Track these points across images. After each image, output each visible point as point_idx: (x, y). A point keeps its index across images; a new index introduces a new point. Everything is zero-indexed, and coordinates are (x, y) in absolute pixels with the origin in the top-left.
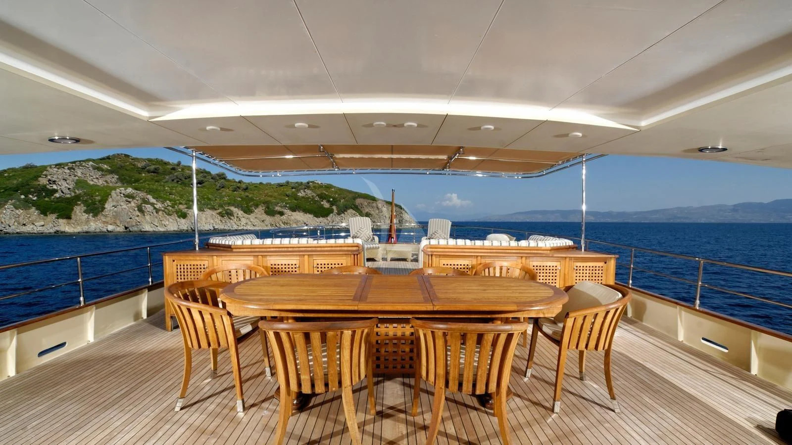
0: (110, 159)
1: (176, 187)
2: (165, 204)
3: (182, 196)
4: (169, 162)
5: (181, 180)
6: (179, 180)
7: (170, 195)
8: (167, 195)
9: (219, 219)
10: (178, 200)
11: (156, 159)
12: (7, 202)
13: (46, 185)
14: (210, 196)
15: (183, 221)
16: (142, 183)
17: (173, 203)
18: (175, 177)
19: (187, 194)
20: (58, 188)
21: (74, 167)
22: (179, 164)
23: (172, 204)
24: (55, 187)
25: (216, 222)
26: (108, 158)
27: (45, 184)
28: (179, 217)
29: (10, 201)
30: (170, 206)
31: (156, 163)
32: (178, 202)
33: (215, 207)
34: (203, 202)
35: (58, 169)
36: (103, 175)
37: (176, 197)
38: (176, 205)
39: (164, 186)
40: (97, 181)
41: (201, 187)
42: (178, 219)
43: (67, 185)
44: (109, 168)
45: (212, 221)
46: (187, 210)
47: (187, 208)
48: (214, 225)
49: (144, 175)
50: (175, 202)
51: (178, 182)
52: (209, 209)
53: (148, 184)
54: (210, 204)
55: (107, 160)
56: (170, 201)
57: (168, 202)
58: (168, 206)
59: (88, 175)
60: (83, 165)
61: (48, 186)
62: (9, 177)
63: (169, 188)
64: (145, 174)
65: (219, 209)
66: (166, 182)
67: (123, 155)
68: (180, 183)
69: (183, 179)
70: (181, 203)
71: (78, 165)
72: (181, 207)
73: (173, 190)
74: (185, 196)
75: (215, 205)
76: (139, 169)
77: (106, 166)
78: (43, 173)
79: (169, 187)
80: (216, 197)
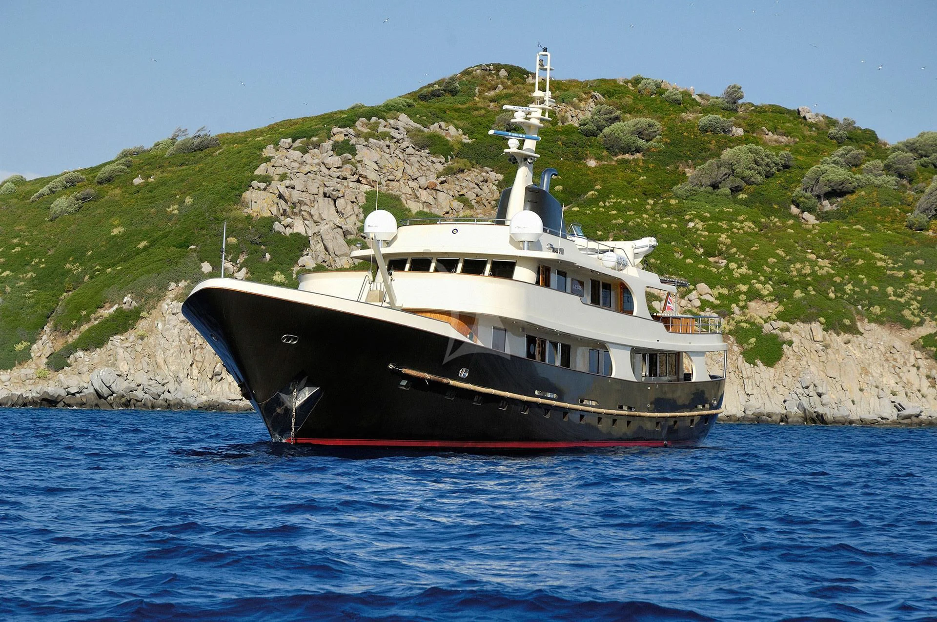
0: (454, 92)
1: (731, 218)
2: (693, 295)
3: (756, 262)
4: (686, 94)
5: (748, 183)
6: (739, 182)
7: (708, 254)
8: (697, 258)
9: (924, 371)
10: (744, 279)
11: (637, 81)
12: (164, 288)
13: (272, 220)
14: (882, 261)
15: (764, 373)
16: (594, 201)
17: (725, 291)
18: (724, 170)
19: (780, 252)
20: (310, 234)
21: (353, 141)
22: (733, 98)
23: (720, 296)
24: (299, 227)
25: (908, 383)
26: (449, 88)
27: (267, 214)
28: (750, 357)
29: (173, 285)
30: (713, 307)
31: (635, 99)
32: (744, 288)
33: (906, 313)
34: (849, 288)
35: (305, 151)
36: (449, 171)
37: (733, 265)
38: (736, 301)
39: (679, 213)
40: (431, 200)
41: (840, 216)
42: (747, 368)
43: (338, 221)
44: (466, 140)
45: (889, 381)
46: (781, 324)
47: (781, 316)
48: (901, 399)
49: (592, 163)
50: (731, 286)
51: (736, 190)
52: (878, 320)
53: (622, 210)
54: (882, 299)
55: (449, 98)
56: (712, 287)
57: (702, 287)
58: (705, 304)
59: (399, 174)
60: (381, 129)
61: (277, 226)
62: (152, 188)
63: (700, 225)
64: (598, 158)
65: (921, 324)
66: (691, 195)
67: (503, 73)
68: (742, 196)
69: (760, 179)
70: (754, 295)
71: (366, 130)
72: (759, 311)
73: (721, 230)
74: (772, 260)
75: (907, 304)
76: (575, 137)
77: (452, 129)
78: (257, 172)
79: (703, 219)
80: (906, 267)
